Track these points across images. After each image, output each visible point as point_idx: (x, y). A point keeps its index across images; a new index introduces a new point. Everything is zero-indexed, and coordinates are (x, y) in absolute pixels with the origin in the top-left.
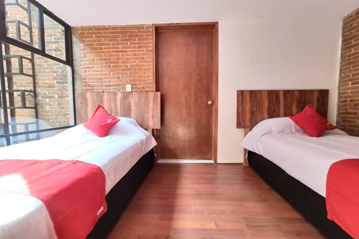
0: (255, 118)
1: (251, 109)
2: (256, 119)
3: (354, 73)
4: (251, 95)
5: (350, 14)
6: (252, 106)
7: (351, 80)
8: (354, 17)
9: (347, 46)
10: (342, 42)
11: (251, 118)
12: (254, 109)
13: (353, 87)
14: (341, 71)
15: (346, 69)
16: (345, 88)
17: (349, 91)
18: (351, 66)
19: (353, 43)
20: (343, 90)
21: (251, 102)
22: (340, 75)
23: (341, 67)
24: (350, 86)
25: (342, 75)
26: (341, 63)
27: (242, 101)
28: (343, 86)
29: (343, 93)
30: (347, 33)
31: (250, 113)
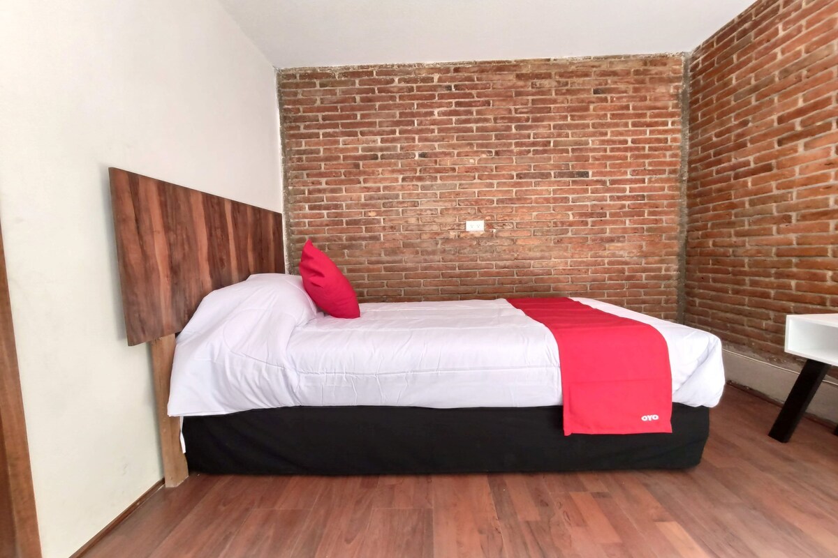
0: (184, 290)
1: (170, 256)
2: (187, 295)
3: (312, 187)
4: (163, 199)
5: (290, 70)
6: (170, 246)
7: (307, 200)
8: (298, 80)
9: (292, 132)
10: (281, 119)
11: (174, 292)
12: (178, 256)
13: (313, 214)
14: (286, 178)
15: (296, 177)
16: (298, 214)
17: (306, 220)
18: (305, 173)
19: (302, 131)
20: (295, 218)
21: (167, 228)
22: (286, 187)
23: (286, 172)
24: (307, 210)
25: (290, 188)
26: (284, 162)
27: (137, 220)
28: (295, 210)
29: (298, 224)
30: (290, 107)
31: (169, 273)
